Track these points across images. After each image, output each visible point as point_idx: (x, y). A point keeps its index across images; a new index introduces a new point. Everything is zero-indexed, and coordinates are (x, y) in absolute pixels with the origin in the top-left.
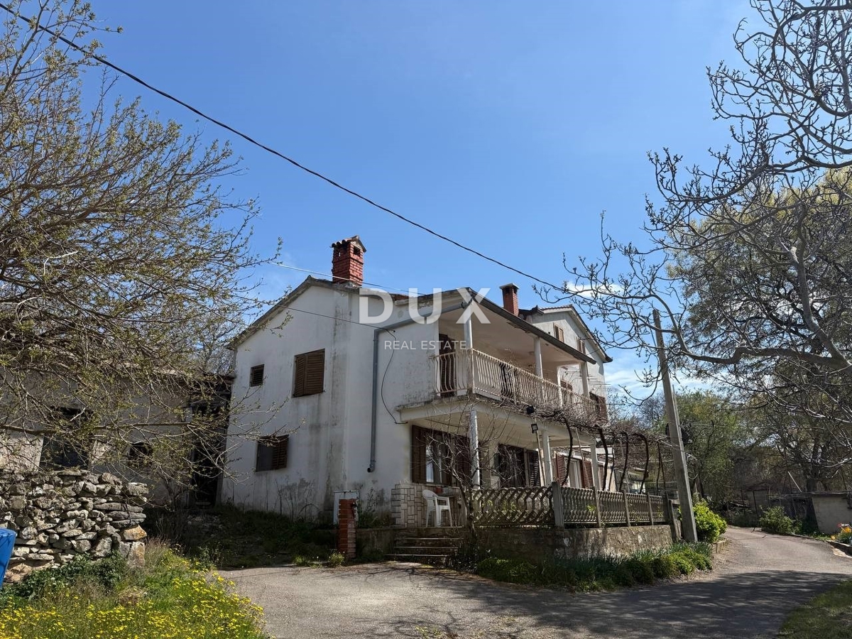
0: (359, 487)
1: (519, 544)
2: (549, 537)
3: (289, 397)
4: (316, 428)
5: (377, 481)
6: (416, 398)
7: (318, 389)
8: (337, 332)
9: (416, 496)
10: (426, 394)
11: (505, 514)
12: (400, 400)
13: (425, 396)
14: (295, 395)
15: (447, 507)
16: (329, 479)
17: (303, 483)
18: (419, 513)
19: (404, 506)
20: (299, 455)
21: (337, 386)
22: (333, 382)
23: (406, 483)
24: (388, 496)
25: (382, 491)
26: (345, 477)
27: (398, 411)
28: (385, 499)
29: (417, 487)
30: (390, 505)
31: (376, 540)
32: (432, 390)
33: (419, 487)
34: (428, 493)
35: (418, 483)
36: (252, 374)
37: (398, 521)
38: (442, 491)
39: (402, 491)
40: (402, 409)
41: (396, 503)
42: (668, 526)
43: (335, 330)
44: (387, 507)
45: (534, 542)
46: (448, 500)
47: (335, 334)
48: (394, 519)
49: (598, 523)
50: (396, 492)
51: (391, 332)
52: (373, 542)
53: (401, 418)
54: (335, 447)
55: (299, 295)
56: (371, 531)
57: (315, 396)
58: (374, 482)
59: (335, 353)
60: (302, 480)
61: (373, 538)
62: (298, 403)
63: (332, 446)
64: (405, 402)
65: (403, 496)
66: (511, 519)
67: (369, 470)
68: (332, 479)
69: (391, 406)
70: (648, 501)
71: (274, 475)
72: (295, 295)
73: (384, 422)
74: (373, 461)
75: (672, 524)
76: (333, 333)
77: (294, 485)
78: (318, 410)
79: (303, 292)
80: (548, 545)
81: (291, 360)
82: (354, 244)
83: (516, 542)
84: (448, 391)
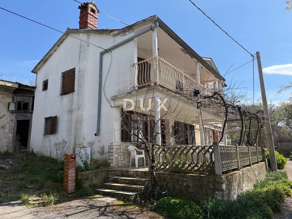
0: (91, 144)
1: (188, 186)
2: (211, 182)
3: (59, 96)
4: (71, 111)
5: (100, 141)
6: (123, 91)
7: (72, 90)
8: (81, 57)
9: (124, 149)
10: (129, 88)
11: (177, 164)
12: (114, 93)
13: (128, 89)
14: (62, 94)
15: (143, 156)
16: (75, 139)
17: (64, 142)
18: (126, 159)
19: (115, 156)
20: (62, 126)
21: (80, 87)
22: (78, 85)
23: (118, 142)
24: (106, 150)
25: (103, 147)
26: (84, 139)
27: (112, 99)
28: (105, 152)
29: (124, 144)
30: (107, 155)
31: (94, 178)
32: (132, 86)
33: (126, 144)
34: (132, 148)
35: (125, 142)
36: (43, 85)
37: (111, 165)
38: (141, 146)
39: (114, 147)
40: (114, 98)
41: (111, 154)
42: (264, 162)
43: (80, 56)
44: (106, 156)
45: (199, 185)
46: (143, 151)
47: (80, 58)
48: (109, 163)
49: (239, 167)
50: (111, 147)
51: (110, 53)
52: (92, 180)
53: (114, 104)
54: (79, 122)
55: (64, 40)
56: (90, 173)
57: (70, 94)
58: (99, 141)
59: (80, 69)
60: (64, 140)
61: (92, 177)
62: (62, 99)
63: (77, 121)
64: (117, 94)
65: (115, 150)
66: (182, 167)
67: (96, 135)
68: (77, 140)
69: (109, 97)
70: (257, 150)
71: (52, 137)
72: (62, 40)
73: (105, 106)
74: (99, 129)
75: (265, 161)
76: (79, 57)
77: (60, 143)
78: (72, 101)
79: (66, 38)
80: (210, 189)
81: (60, 75)
82: (90, 6)
83: (185, 184)
84: (142, 85)
